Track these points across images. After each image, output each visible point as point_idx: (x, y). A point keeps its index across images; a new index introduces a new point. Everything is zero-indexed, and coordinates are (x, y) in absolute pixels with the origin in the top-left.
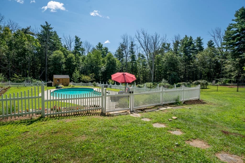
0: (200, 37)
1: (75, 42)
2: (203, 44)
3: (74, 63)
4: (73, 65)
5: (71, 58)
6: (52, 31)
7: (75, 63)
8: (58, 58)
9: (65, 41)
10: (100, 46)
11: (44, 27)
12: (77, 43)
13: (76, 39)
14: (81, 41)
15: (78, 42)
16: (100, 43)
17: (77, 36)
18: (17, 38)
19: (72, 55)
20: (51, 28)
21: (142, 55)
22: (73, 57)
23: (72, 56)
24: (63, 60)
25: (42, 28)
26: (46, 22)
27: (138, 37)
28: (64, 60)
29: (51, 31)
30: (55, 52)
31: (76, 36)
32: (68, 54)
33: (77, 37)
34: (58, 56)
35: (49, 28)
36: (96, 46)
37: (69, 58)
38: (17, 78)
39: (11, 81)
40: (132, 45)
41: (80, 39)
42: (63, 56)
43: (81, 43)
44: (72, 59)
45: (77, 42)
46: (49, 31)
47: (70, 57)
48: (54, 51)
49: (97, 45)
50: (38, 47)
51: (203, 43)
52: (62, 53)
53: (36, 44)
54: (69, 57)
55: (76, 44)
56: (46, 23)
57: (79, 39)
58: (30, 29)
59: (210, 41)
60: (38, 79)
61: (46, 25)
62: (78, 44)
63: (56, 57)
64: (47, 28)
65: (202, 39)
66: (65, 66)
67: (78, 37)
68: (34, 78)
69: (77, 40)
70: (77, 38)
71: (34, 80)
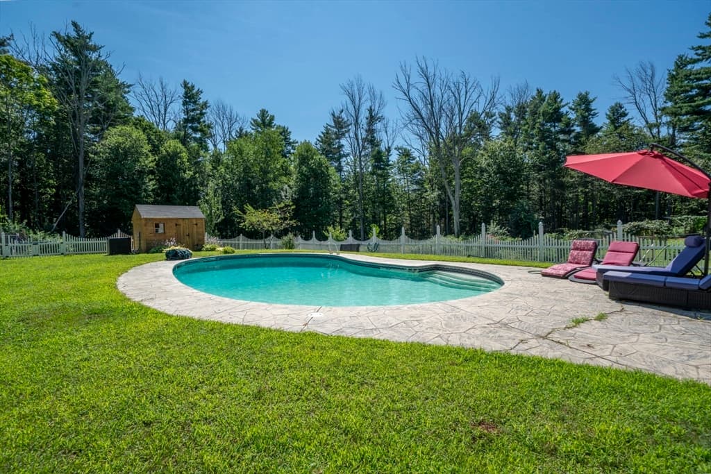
0: (587, 94)
1: (184, 105)
2: (595, 114)
3: (185, 172)
4: (183, 179)
5: (175, 155)
6: (99, 56)
7: (188, 172)
9: (146, 97)
10: (265, 121)
11: (66, 41)
12: (191, 107)
13: (186, 93)
14: (203, 99)
15: (195, 103)
16: (263, 113)
17: (190, 82)
19: (177, 145)
20: (95, 46)
21: (405, 150)
22: (180, 153)
23: (178, 150)
24: (146, 162)
26: (75, 24)
27: (405, 87)
28: (149, 162)
29: (94, 56)
30: (113, 130)
31: (185, 85)
32: (161, 140)
33: (190, 85)
34: (128, 144)
35: (87, 48)
36: (253, 119)
37: (169, 155)
40: (372, 119)
41: (202, 92)
42: (146, 148)
43: (205, 105)
44: (179, 160)
45: (190, 102)
46: (86, 57)
47: (169, 150)
48: (110, 125)
49: (255, 118)
50: (48, 108)
51: (596, 111)
52: (144, 137)
53: (39, 96)
54: (167, 151)
55: (187, 111)
56: (73, 28)
57: (197, 93)
58: (9, 44)
59: (616, 105)
61: (74, 34)
62: (193, 110)
63: (119, 147)
64: (78, 45)
65: (594, 100)
66: (154, 182)
67: (193, 87)
69: (190, 96)
70: (188, 88)
71: (35, 233)
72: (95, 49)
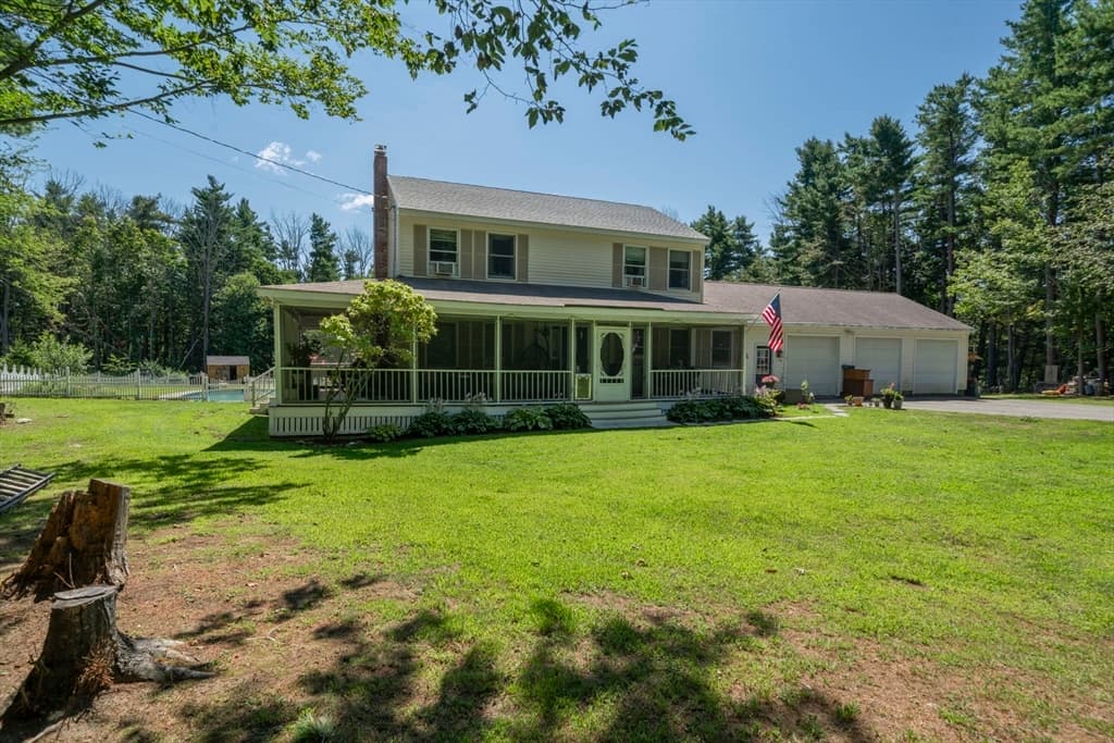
1: (312, 238)
6: (229, 205)
8: (242, 299)
11: (202, 196)
12: (319, 241)
13: (314, 226)
14: (330, 231)
15: (323, 235)
17: (320, 214)
18: (119, 241)
20: (227, 195)
25: (197, 198)
26: (211, 178)
29: (225, 204)
30: (234, 277)
31: (315, 217)
33: (319, 218)
34: (242, 292)
35: (218, 198)
38: (116, 363)
39: (102, 371)
41: (329, 225)
43: (333, 237)
45: (318, 235)
46: (218, 207)
52: (257, 283)
53: (173, 258)
55: (315, 245)
56: (208, 181)
57: (325, 225)
60: (175, 368)
61: (209, 186)
62: (321, 243)
63: (234, 295)
64: (211, 197)
66: (265, 324)
67: (321, 220)
68: (165, 365)
69: (319, 228)
70: (317, 221)
71: (165, 369)
72: (227, 197)
